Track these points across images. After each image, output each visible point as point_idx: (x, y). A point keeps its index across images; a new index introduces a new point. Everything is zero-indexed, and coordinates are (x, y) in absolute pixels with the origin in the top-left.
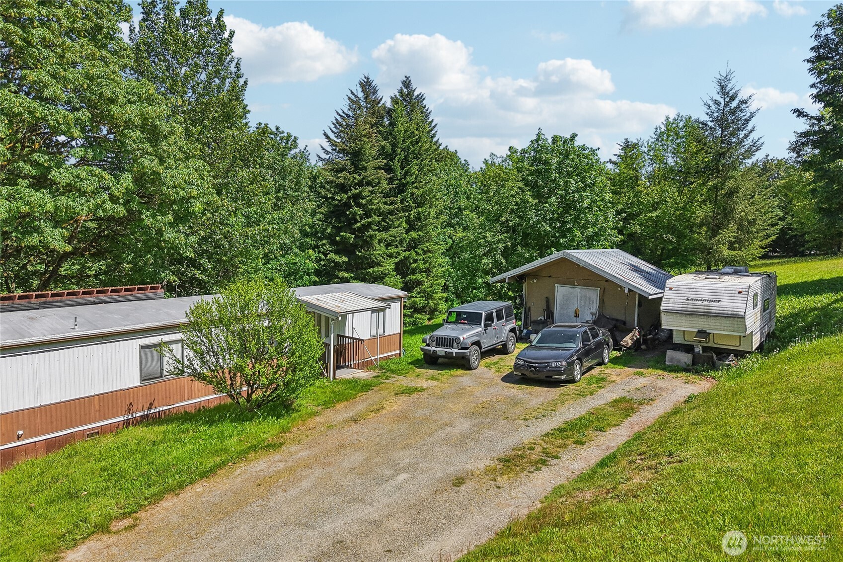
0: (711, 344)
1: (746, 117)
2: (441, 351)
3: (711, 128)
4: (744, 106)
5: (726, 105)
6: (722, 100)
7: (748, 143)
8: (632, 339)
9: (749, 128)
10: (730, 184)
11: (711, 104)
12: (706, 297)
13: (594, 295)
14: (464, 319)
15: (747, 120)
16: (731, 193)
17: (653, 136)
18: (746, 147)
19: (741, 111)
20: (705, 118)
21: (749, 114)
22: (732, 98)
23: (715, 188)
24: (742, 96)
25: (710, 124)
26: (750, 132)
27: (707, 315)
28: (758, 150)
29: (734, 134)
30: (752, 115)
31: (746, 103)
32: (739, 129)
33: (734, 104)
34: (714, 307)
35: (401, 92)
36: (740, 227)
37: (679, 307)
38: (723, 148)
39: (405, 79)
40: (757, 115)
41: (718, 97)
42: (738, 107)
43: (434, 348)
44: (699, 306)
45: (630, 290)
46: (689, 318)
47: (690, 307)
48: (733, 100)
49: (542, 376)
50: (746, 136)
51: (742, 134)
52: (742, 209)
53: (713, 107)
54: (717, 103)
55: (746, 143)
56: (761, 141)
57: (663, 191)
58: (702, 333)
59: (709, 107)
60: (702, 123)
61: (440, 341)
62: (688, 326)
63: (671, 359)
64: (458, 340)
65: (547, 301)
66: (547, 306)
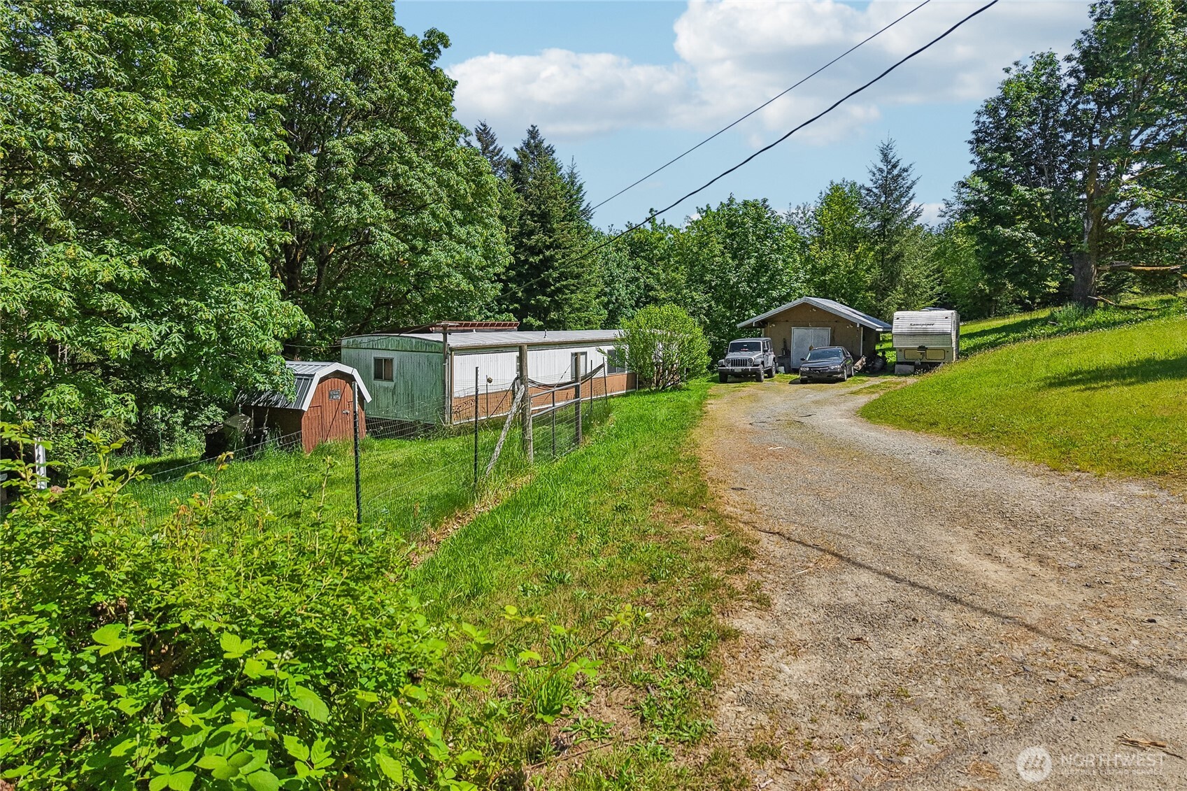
0: (925, 360)
1: (907, 185)
2: (738, 369)
3: (876, 195)
4: (906, 173)
5: (889, 173)
6: (885, 168)
7: (910, 209)
8: (861, 364)
9: (910, 195)
10: (896, 248)
11: (875, 170)
12: (922, 322)
13: (826, 333)
14: (745, 348)
15: (910, 188)
16: (898, 257)
18: (909, 213)
19: (903, 179)
20: (869, 185)
21: (910, 182)
22: (894, 166)
23: (882, 252)
24: (902, 165)
25: (874, 190)
26: (911, 199)
27: (926, 334)
28: (918, 216)
29: (897, 201)
30: (914, 183)
31: (907, 171)
32: (901, 196)
33: (895, 172)
34: (930, 329)
35: (527, 145)
36: (907, 291)
37: (905, 330)
38: (888, 214)
39: (531, 129)
40: (918, 183)
41: (881, 165)
42: (899, 175)
43: (731, 368)
44: (919, 329)
45: (860, 325)
46: (913, 338)
47: (914, 330)
48: (895, 168)
49: (825, 376)
50: (908, 202)
51: (904, 201)
52: (907, 271)
53: (877, 175)
54: (881, 170)
55: (908, 209)
56: (921, 207)
57: (835, 256)
58: (922, 348)
59: (874, 174)
60: (868, 190)
61: (735, 363)
62: (912, 344)
63: (899, 370)
64: (750, 360)
65: (785, 342)
66: (785, 346)
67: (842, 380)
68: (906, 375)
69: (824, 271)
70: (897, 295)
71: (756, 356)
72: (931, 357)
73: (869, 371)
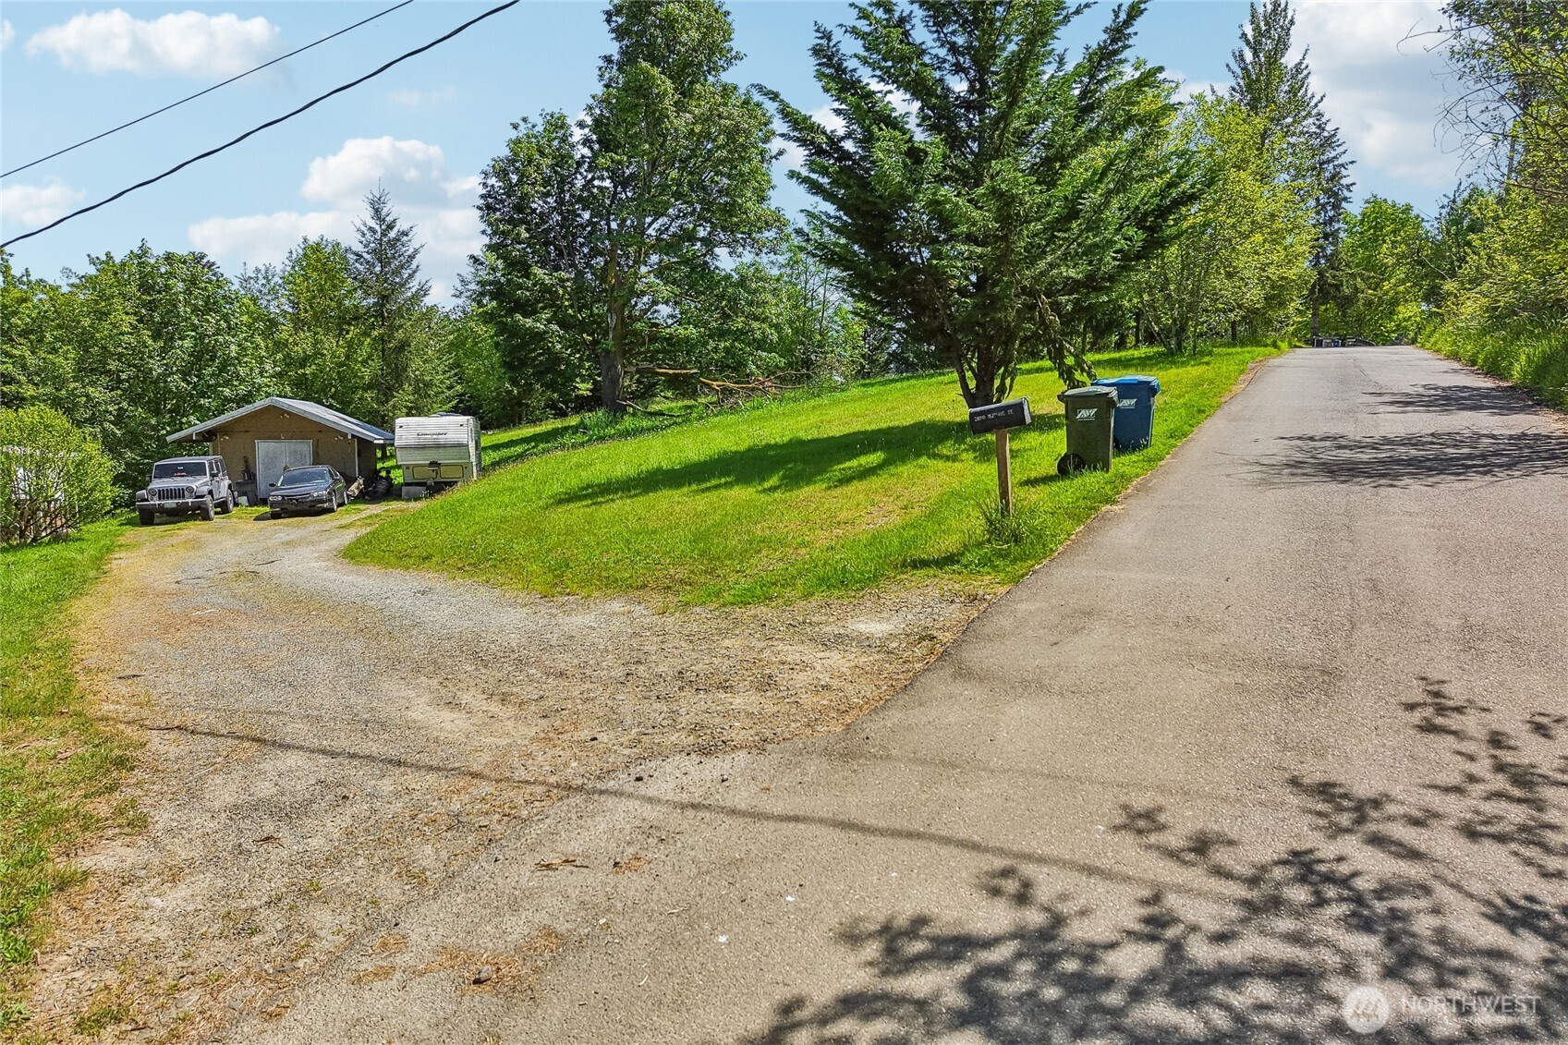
0: (439, 480)
1: (409, 253)
2: (170, 503)
3: (368, 262)
4: (405, 238)
5: (384, 234)
6: (377, 227)
7: (415, 284)
8: (358, 488)
9: (414, 266)
10: (400, 335)
11: (364, 229)
12: (432, 432)
13: (306, 448)
14: (181, 471)
15: (412, 257)
16: (403, 346)
17: (287, 262)
18: (414, 290)
19: (403, 244)
20: (359, 248)
21: (412, 250)
22: (390, 227)
23: (382, 339)
24: (402, 225)
25: (365, 255)
26: (414, 272)
27: (438, 446)
28: (425, 294)
29: (397, 272)
30: (416, 251)
31: (407, 235)
32: (402, 267)
33: (392, 234)
34: (442, 439)
37: (412, 442)
38: (386, 289)
40: (422, 251)
41: (373, 224)
42: (398, 239)
43: (157, 502)
44: (429, 440)
45: (353, 436)
46: (422, 451)
47: (422, 441)
48: (392, 228)
49: (305, 507)
50: (411, 276)
51: (406, 274)
52: (416, 366)
53: (368, 236)
54: (371, 229)
55: (411, 285)
56: (429, 284)
57: (317, 342)
58: (433, 464)
59: (364, 235)
60: (357, 255)
61: (164, 494)
62: (421, 459)
63: (407, 493)
64: (190, 490)
65: (246, 461)
66: (247, 467)
67: (332, 510)
68: (417, 499)
69: (303, 362)
70: (404, 396)
71: (199, 484)
72: (446, 474)
73: (368, 496)
